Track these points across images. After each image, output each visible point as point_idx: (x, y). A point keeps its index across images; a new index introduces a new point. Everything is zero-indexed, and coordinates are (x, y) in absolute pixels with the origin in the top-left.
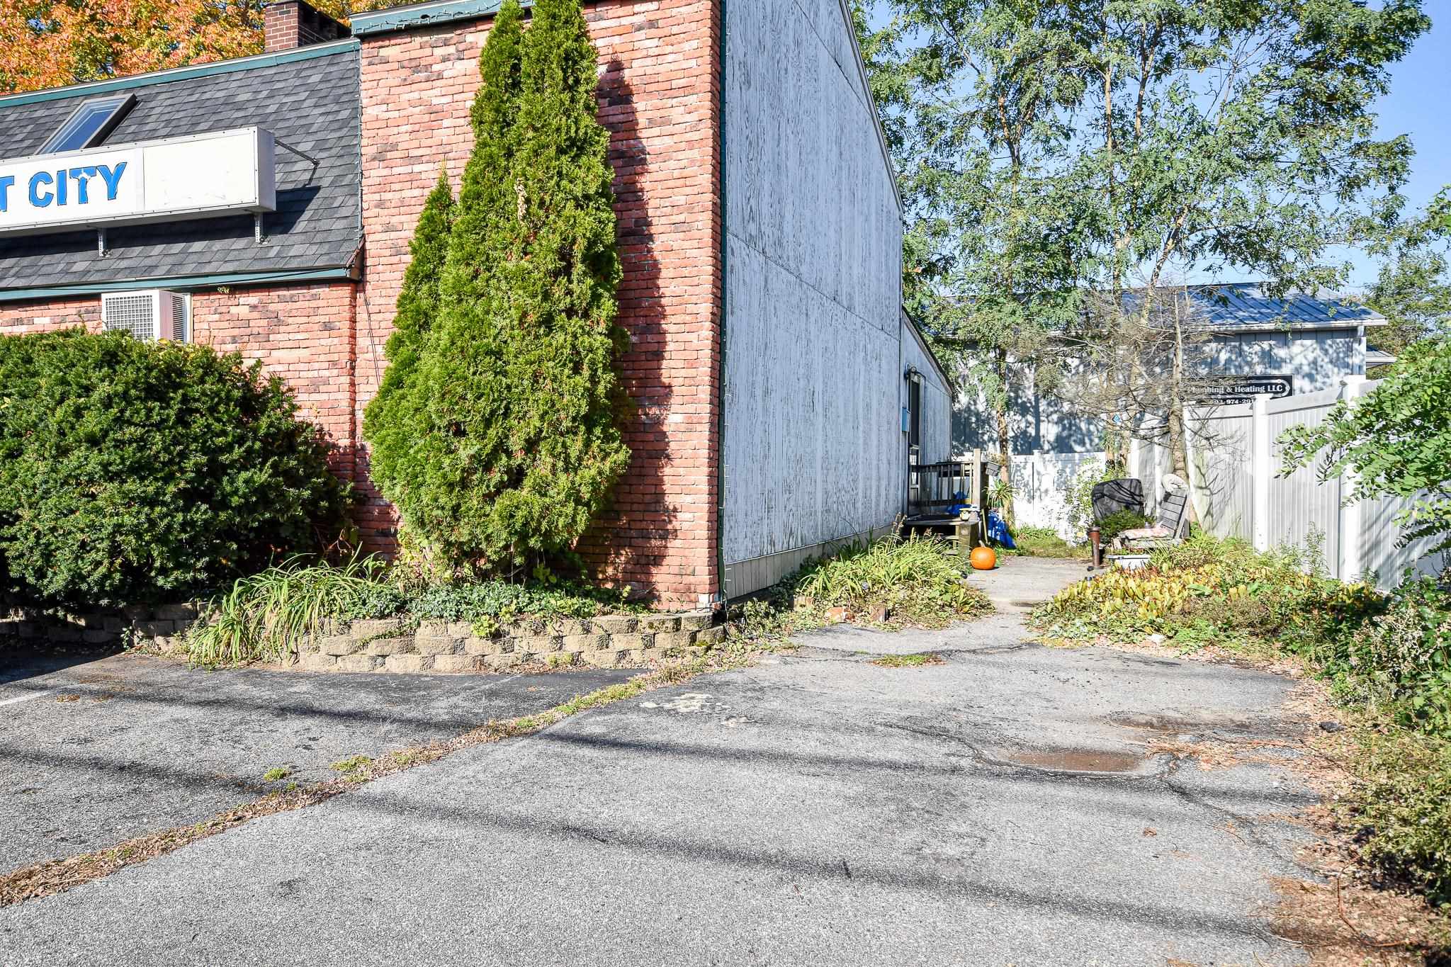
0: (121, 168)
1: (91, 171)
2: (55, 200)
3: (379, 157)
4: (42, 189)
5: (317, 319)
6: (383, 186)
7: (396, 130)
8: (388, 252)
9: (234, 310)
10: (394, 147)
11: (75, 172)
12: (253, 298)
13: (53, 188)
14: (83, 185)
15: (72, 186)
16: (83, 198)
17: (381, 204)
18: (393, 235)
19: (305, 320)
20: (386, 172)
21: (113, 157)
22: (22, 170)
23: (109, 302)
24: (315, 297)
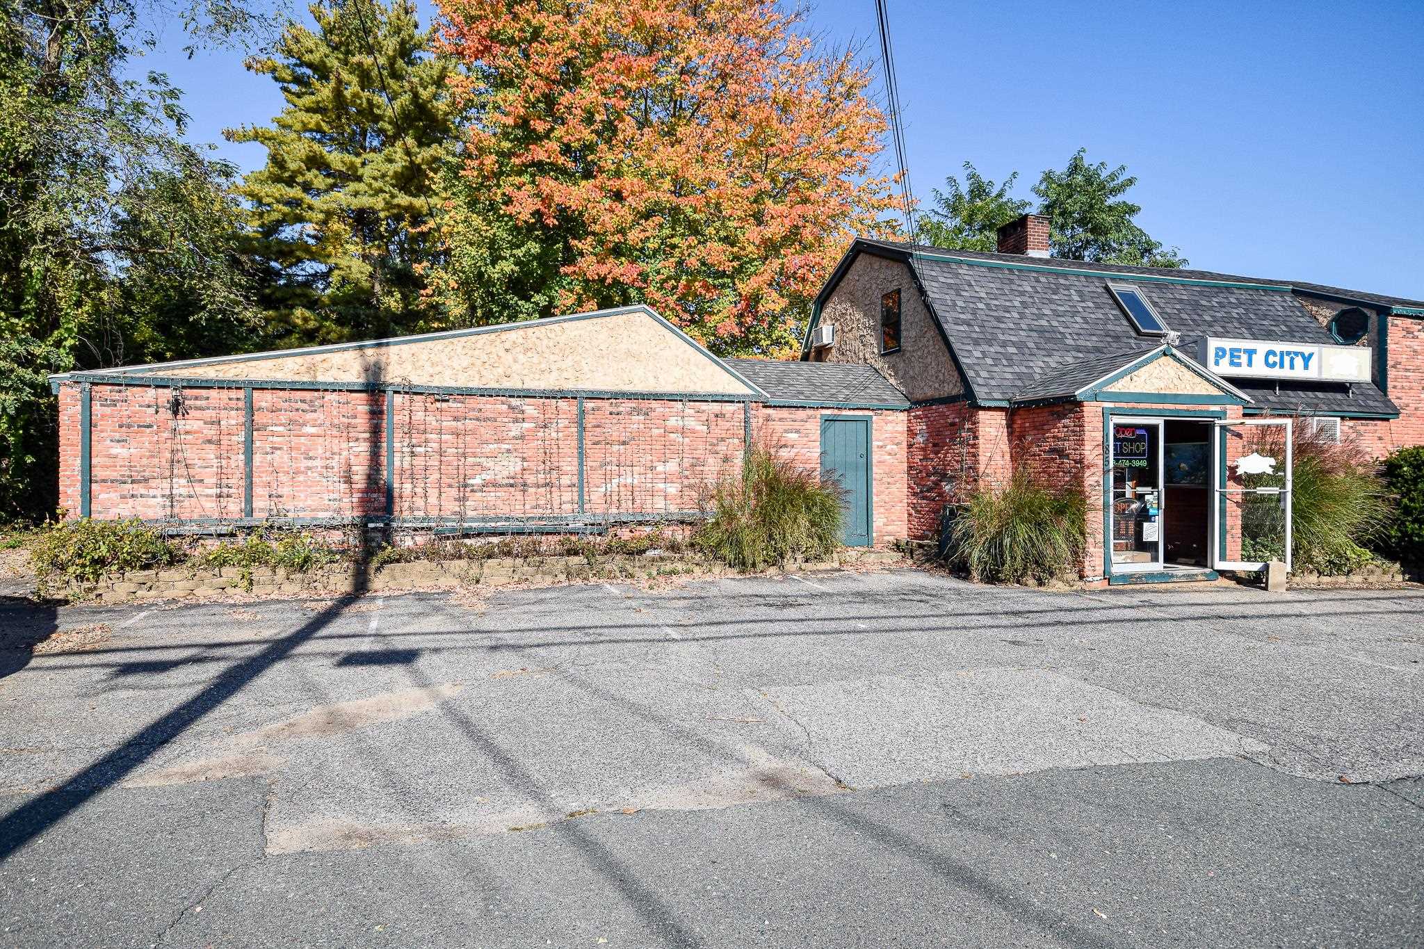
0: (1311, 355)
1: (1296, 354)
2: (1278, 365)
3: (1394, 367)
4: (1271, 359)
6: (1395, 380)
7: (1400, 356)
8: (1398, 408)
10: (1400, 363)
11: (1288, 353)
12: (1351, 423)
13: (1277, 359)
14: (1292, 360)
15: (1287, 360)
16: (1292, 367)
17: (1395, 387)
18: (1399, 401)
20: (1397, 373)
21: (1307, 349)
22: (1262, 347)
23: (1318, 421)
24: (1376, 425)
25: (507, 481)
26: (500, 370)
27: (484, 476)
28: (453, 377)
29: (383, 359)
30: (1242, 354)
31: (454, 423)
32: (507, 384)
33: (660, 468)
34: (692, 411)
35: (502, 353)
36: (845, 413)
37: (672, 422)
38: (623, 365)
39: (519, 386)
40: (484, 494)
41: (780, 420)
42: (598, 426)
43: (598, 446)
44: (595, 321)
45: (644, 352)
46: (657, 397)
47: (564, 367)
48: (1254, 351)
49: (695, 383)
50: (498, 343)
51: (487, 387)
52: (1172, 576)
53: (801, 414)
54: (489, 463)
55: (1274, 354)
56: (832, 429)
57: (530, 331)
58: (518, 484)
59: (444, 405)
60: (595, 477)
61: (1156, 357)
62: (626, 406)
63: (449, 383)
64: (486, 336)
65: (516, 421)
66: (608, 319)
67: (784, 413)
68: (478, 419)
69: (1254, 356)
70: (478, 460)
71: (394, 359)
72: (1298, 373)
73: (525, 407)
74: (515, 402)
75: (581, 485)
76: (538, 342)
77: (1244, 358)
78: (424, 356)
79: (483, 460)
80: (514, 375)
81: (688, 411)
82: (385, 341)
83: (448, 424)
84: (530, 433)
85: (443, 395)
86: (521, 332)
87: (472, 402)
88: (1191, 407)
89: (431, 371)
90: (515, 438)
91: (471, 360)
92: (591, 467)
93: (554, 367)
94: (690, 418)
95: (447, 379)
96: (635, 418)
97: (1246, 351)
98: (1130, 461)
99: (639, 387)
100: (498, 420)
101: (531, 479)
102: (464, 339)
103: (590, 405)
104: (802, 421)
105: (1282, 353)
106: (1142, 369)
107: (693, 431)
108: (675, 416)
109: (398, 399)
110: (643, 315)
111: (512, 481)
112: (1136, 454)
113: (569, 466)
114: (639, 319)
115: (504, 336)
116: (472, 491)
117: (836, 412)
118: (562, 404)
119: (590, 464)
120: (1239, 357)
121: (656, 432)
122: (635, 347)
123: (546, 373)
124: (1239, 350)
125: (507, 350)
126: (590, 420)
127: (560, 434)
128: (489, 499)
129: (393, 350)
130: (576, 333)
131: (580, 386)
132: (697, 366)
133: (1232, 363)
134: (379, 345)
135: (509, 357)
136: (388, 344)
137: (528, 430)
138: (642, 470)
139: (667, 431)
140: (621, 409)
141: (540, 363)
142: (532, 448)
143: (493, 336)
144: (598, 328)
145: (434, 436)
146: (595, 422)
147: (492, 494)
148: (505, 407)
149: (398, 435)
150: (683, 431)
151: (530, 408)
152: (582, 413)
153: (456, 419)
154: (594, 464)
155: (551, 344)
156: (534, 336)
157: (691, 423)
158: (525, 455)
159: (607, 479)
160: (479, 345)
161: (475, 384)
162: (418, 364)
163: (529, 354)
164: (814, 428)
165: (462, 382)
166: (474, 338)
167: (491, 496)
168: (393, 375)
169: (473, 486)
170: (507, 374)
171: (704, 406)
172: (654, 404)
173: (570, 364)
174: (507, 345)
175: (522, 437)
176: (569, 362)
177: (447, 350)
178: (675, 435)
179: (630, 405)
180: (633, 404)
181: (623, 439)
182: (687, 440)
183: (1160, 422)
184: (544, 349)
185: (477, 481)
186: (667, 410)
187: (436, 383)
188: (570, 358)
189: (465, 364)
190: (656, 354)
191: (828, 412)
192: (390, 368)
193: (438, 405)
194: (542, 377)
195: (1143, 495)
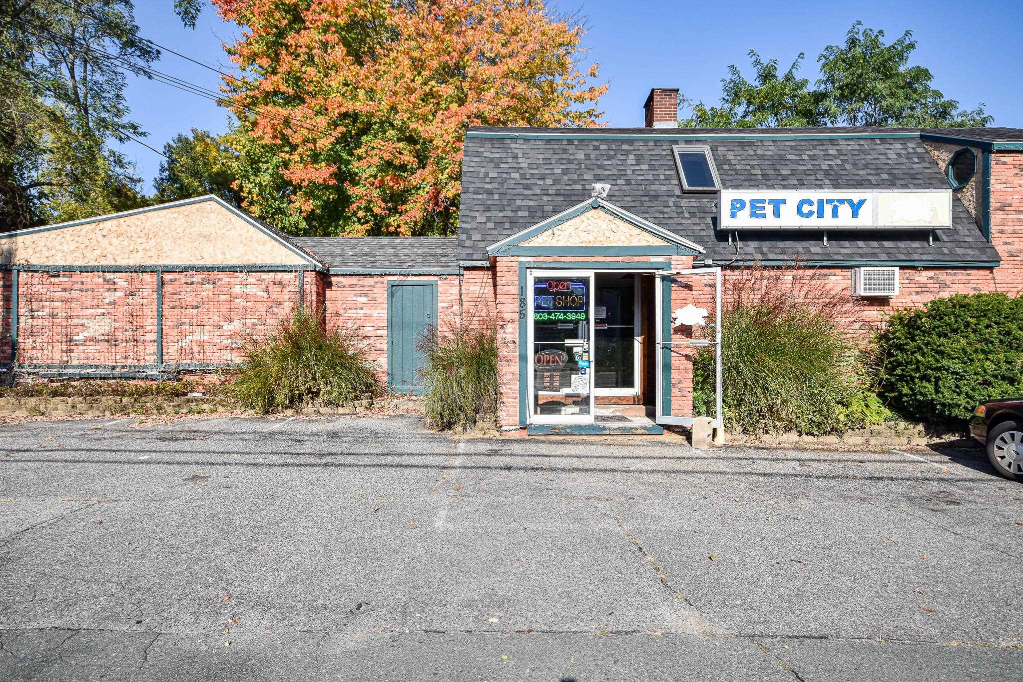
0: (862, 202)
1: (842, 202)
2: (815, 214)
3: (1001, 209)
4: (806, 209)
5: (970, 285)
6: (1004, 223)
7: (1011, 197)
8: (1007, 255)
9: (917, 278)
10: (1010, 205)
11: (830, 201)
12: (931, 273)
13: (814, 208)
14: (835, 209)
15: (828, 209)
16: (835, 215)
17: (1001, 232)
18: (1009, 247)
19: (963, 285)
20: (1005, 216)
21: (855, 195)
22: (793, 197)
23: (865, 272)
24: (969, 275)
25: (103, 338)
26: (99, 252)
27: (85, 334)
28: (63, 258)
29: (13, 246)
30: (766, 205)
31: (64, 294)
32: (103, 262)
33: (226, 327)
34: (254, 280)
35: (100, 239)
36: (410, 278)
37: (238, 289)
38: (196, 244)
39: (113, 263)
40: (85, 348)
41: (350, 286)
42: (175, 294)
43: (175, 310)
44: (173, 210)
45: (214, 233)
46: (221, 269)
47: (148, 248)
48: (783, 201)
49: (257, 257)
50: (97, 231)
51: (89, 264)
52: (604, 429)
53: (370, 281)
54: (87, 323)
55: (810, 203)
56: (400, 293)
57: (122, 220)
58: (111, 341)
59: (56, 280)
60: (171, 335)
61: (583, 211)
62: (198, 277)
63: (60, 262)
64: (88, 226)
65: (109, 290)
66: (184, 208)
67: (354, 280)
68: (82, 290)
69: (782, 206)
70: (81, 321)
71: (20, 245)
72: (845, 220)
73: (116, 280)
74: (108, 276)
75: (160, 341)
76: (129, 229)
77: (769, 209)
78: (42, 244)
79: (85, 321)
80: (109, 255)
81: (250, 280)
82: (14, 232)
83: (59, 294)
84: (120, 300)
85: (53, 272)
86: (115, 222)
87: (77, 277)
88: (626, 259)
89: (47, 254)
90: (109, 304)
91: (76, 245)
92: (169, 326)
93: (140, 248)
94: (253, 286)
95: (58, 259)
96: (206, 287)
97: (771, 202)
98: (565, 314)
99: (209, 262)
100: (96, 290)
101: (120, 336)
102: (72, 229)
103: (168, 277)
104: (370, 286)
105: (821, 202)
106: (567, 224)
107: (255, 297)
108: (239, 285)
109: (23, 276)
110: (213, 203)
111: (106, 338)
112: (571, 308)
113: (151, 325)
114: (209, 207)
115: (102, 225)
116: (76, 345)
117: (401, 278)
118: (147, 277)
119: (168, 324)
120: (763, 208)
121: (223, 297)
122: (206, 229)
123: (134, 253)
124: (763, 201)
125: (104, 236)
126: (168, 289)
127: (145, 301)
128: (89, 351)
129: (20, 239)
130: (159, 220)
131: (161, 262)
132: (257, 242)
133: (753, 215)
134: (11, 236)
135: (106, 241)
136: (16, 235)
137: (119, 297)
138: (211, 329)
139: (233, 297)
140: (194, 280)
141: (129, 245)
142: (121, 312)
143: (94, 225)
144: (176, 215)
145: (47, 303)
146: (172, 291)
147: (91, 347)
148: (101, 280)
149: (22, 302)
150: (246, 297)
151: (121, 280)
152: (162, 283)
153: (64, 290)
154: (171, 324)
155: (138, 230)
156: (125, 224)
157: (252, 290)
158: (116, 317)
159: (182, 335)
160: (83, 233)
161: (80, 262)
162: (37, 250)
163: (121, 238)
164: (381, 292)
165: (70, 261)
166: (79, 228)
167: (92, 349)
168: (20, 258)
169: (76, 341)
170: (104, 254)
171: (264, 276)
172: (221, 275)
173: (153, 245)
174: (104, 233)
175: (114, 304)
176: (152, 243)
177: (59, 238)
178: (240, 300)
179: (201, 276)
180: (205, 275)
181: (195, 304)
182: (249, 304)
183: (590, 274)
184: (133, 234)
185: (80, 338)
186: (232, 280)
187: (50, 263)
188: (153, 240)
189: (72, 248)
190: (224, 234)
191: (395, 278)
192: (17, 252)
193: (53, 280)
194: (131, 256)
195: (572, 348)
